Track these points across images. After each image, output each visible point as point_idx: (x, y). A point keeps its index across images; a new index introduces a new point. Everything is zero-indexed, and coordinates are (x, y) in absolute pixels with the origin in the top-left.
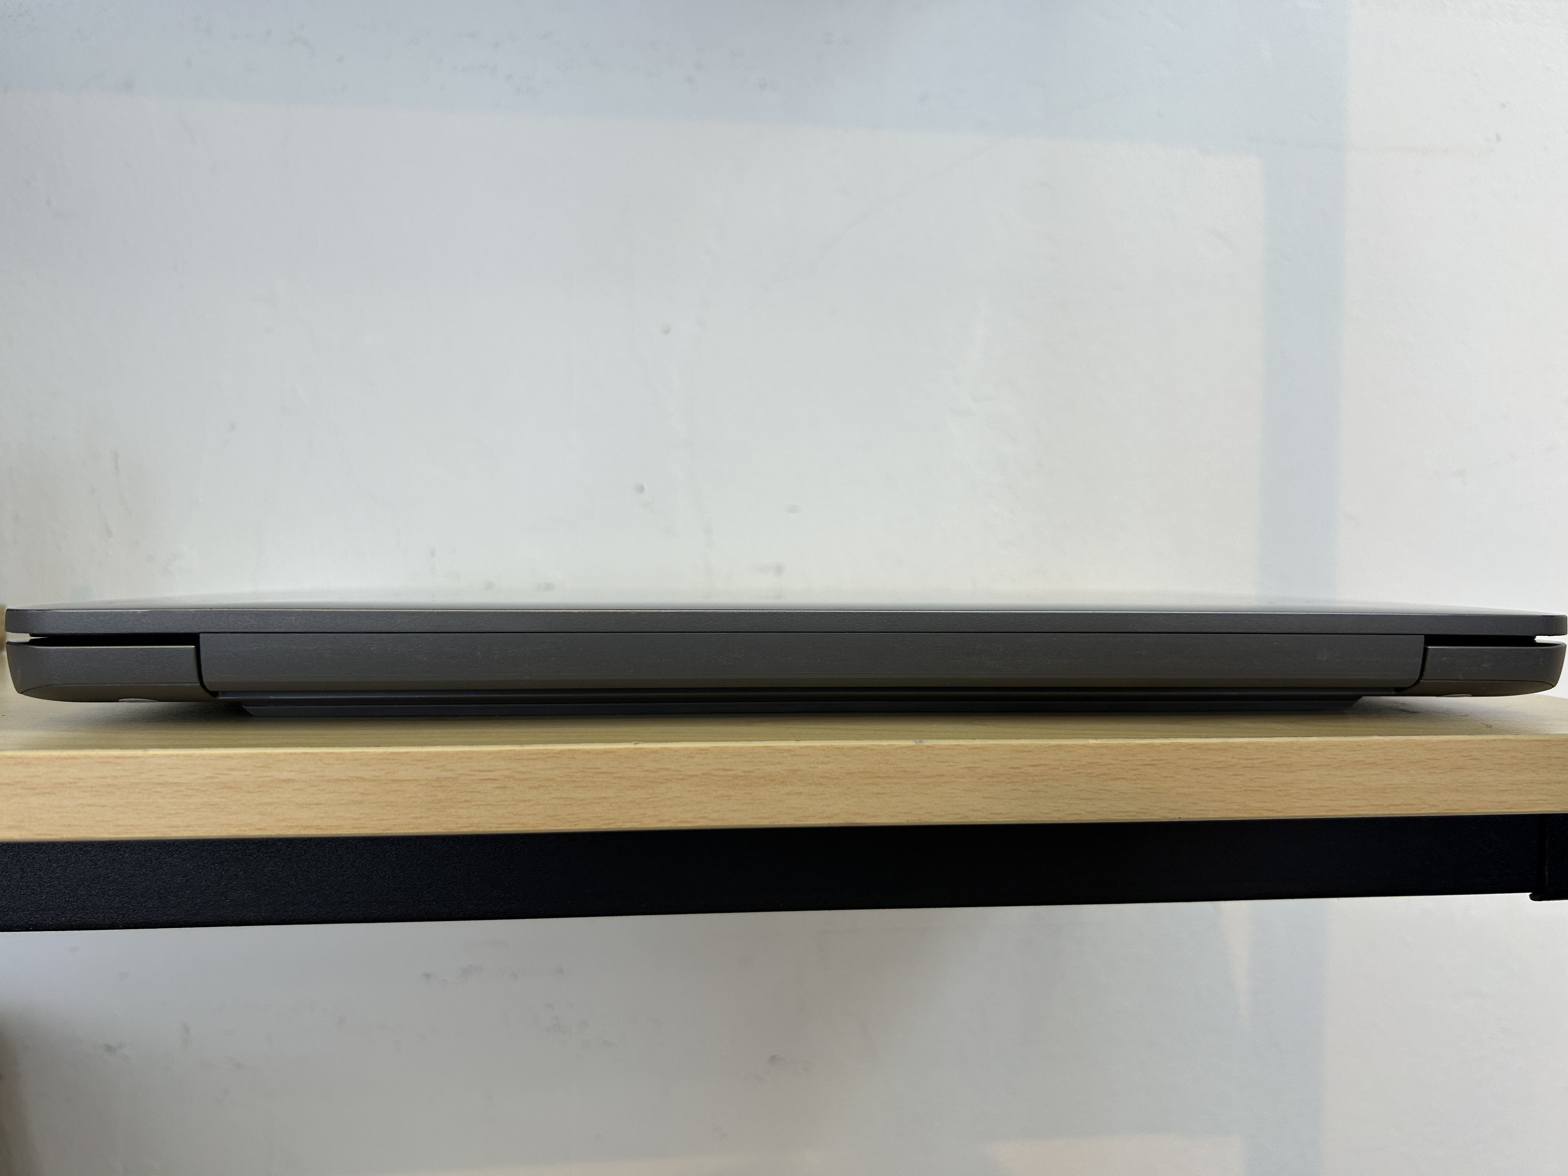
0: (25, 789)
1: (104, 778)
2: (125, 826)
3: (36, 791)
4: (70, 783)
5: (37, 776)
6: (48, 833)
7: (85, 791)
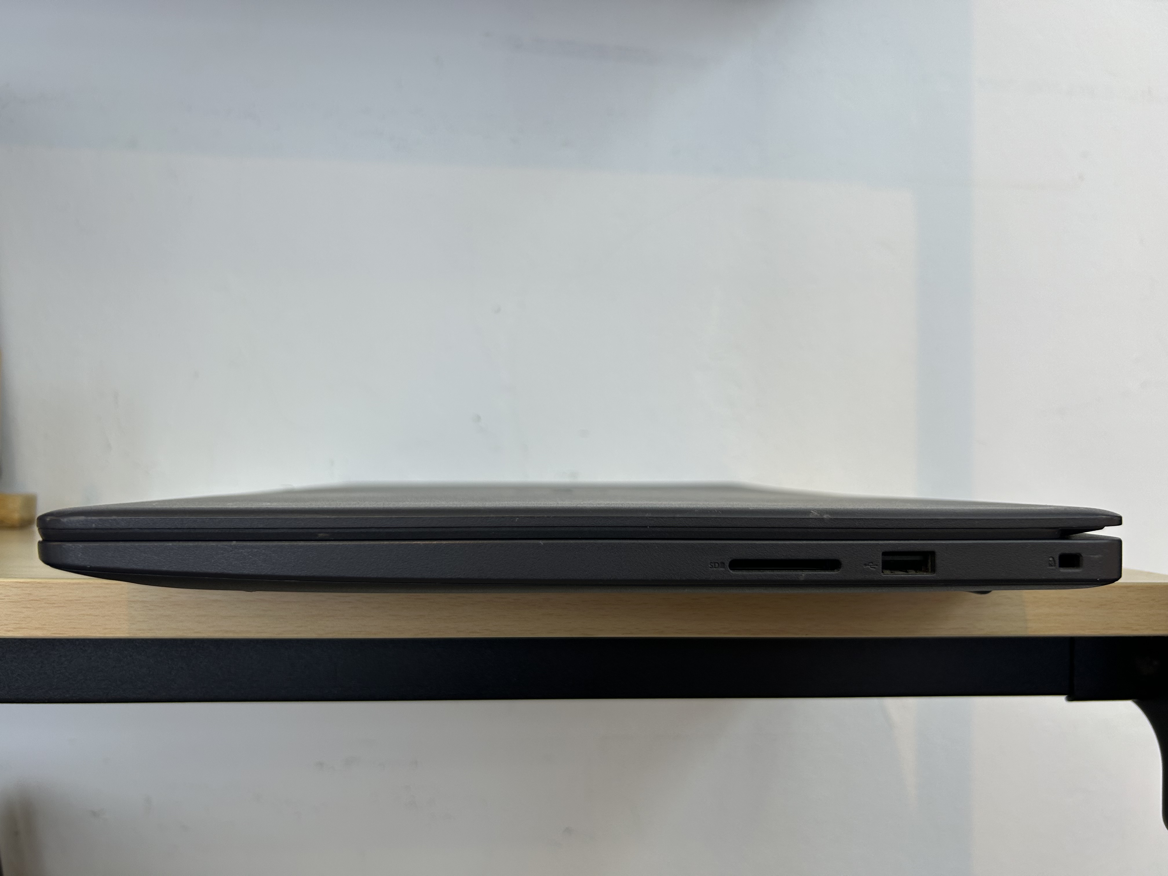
0: (48, 603)
1: (98, 597)
2: (110, 629)
3: (55, 605)
4: (77, 600)
5: (55, 595)
6: (61, 633)
7: (85, 606)
